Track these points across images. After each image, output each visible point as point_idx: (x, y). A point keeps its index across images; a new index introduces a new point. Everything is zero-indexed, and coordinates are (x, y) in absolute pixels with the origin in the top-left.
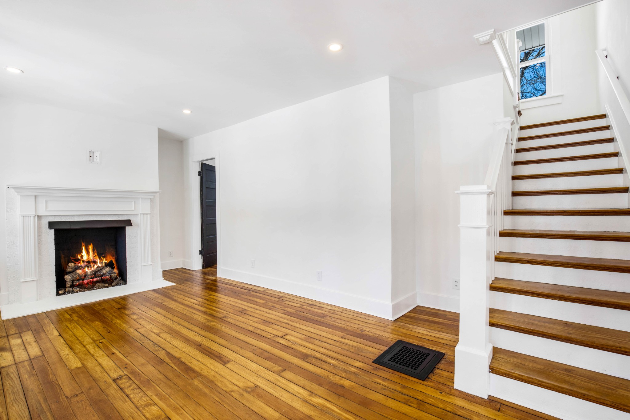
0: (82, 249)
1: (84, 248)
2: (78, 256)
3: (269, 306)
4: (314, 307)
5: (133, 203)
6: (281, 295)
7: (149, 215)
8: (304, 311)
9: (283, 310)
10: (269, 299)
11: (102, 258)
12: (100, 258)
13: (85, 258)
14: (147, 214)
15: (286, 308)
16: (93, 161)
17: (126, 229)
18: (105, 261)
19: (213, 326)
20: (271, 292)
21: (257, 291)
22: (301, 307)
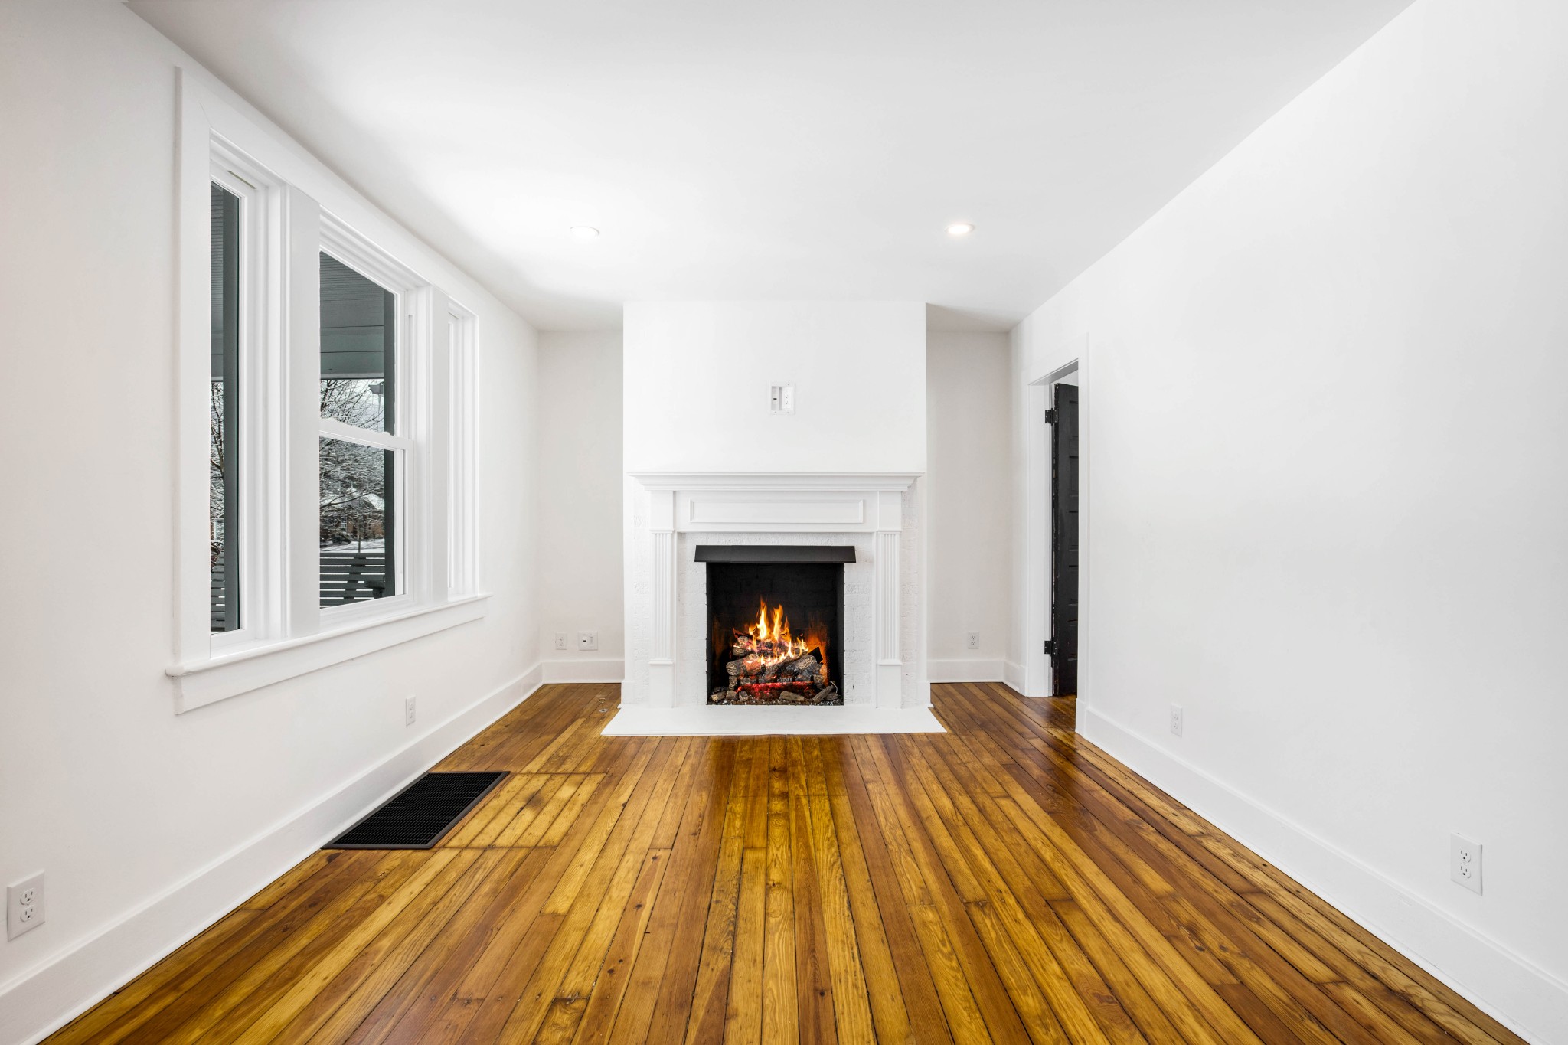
0: (760, 615)
1: (763, 613)
2: (750, 629)
3: (1176, 918)
4: (1411, 1019)
5: (861, 503)
6: (1259, 878)
7: (897, 536)
8: (1331, 1021)
9: (1229, 967)
10: (1195, 885)
11: (798, 640)
12: (794, 641)
13: (763, 634)
14: (893, 533)
15: (1247, 964)
16: (780, 409)
17: (846, 569)
18: (803, 648)
19: (921, 931)
20: (1224, 853)
21: (1168, 829)
22: (1331, 987)
